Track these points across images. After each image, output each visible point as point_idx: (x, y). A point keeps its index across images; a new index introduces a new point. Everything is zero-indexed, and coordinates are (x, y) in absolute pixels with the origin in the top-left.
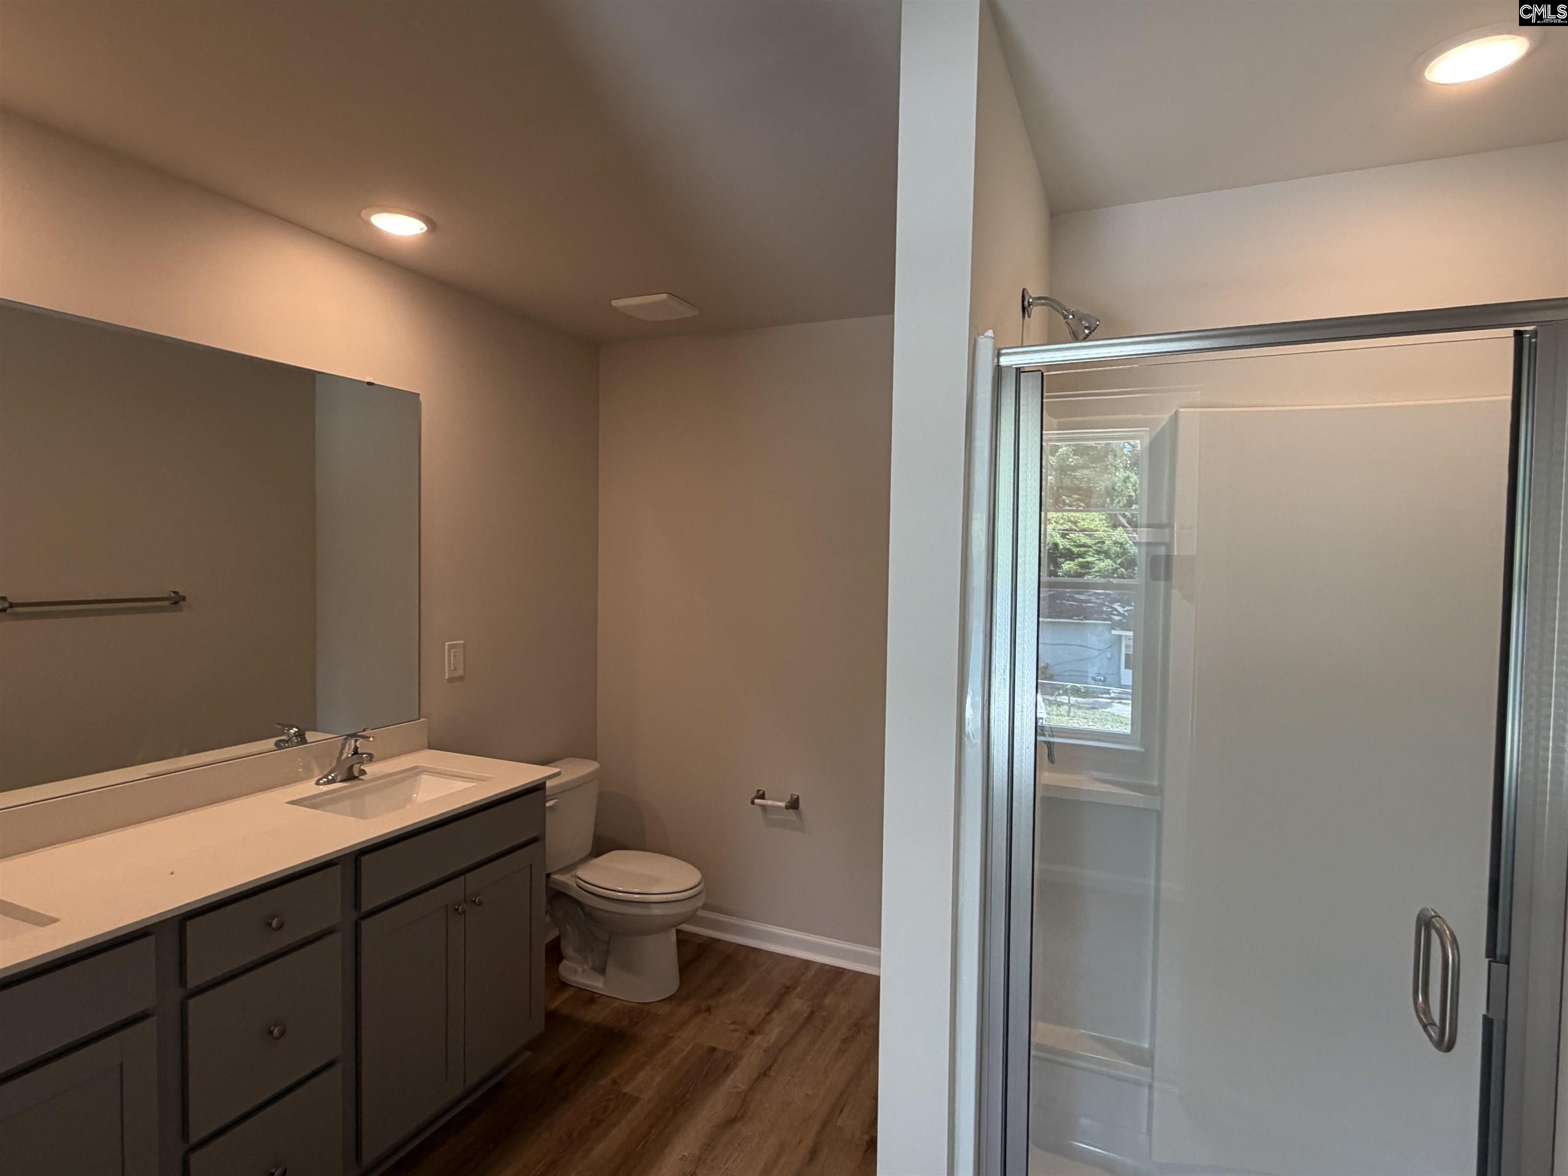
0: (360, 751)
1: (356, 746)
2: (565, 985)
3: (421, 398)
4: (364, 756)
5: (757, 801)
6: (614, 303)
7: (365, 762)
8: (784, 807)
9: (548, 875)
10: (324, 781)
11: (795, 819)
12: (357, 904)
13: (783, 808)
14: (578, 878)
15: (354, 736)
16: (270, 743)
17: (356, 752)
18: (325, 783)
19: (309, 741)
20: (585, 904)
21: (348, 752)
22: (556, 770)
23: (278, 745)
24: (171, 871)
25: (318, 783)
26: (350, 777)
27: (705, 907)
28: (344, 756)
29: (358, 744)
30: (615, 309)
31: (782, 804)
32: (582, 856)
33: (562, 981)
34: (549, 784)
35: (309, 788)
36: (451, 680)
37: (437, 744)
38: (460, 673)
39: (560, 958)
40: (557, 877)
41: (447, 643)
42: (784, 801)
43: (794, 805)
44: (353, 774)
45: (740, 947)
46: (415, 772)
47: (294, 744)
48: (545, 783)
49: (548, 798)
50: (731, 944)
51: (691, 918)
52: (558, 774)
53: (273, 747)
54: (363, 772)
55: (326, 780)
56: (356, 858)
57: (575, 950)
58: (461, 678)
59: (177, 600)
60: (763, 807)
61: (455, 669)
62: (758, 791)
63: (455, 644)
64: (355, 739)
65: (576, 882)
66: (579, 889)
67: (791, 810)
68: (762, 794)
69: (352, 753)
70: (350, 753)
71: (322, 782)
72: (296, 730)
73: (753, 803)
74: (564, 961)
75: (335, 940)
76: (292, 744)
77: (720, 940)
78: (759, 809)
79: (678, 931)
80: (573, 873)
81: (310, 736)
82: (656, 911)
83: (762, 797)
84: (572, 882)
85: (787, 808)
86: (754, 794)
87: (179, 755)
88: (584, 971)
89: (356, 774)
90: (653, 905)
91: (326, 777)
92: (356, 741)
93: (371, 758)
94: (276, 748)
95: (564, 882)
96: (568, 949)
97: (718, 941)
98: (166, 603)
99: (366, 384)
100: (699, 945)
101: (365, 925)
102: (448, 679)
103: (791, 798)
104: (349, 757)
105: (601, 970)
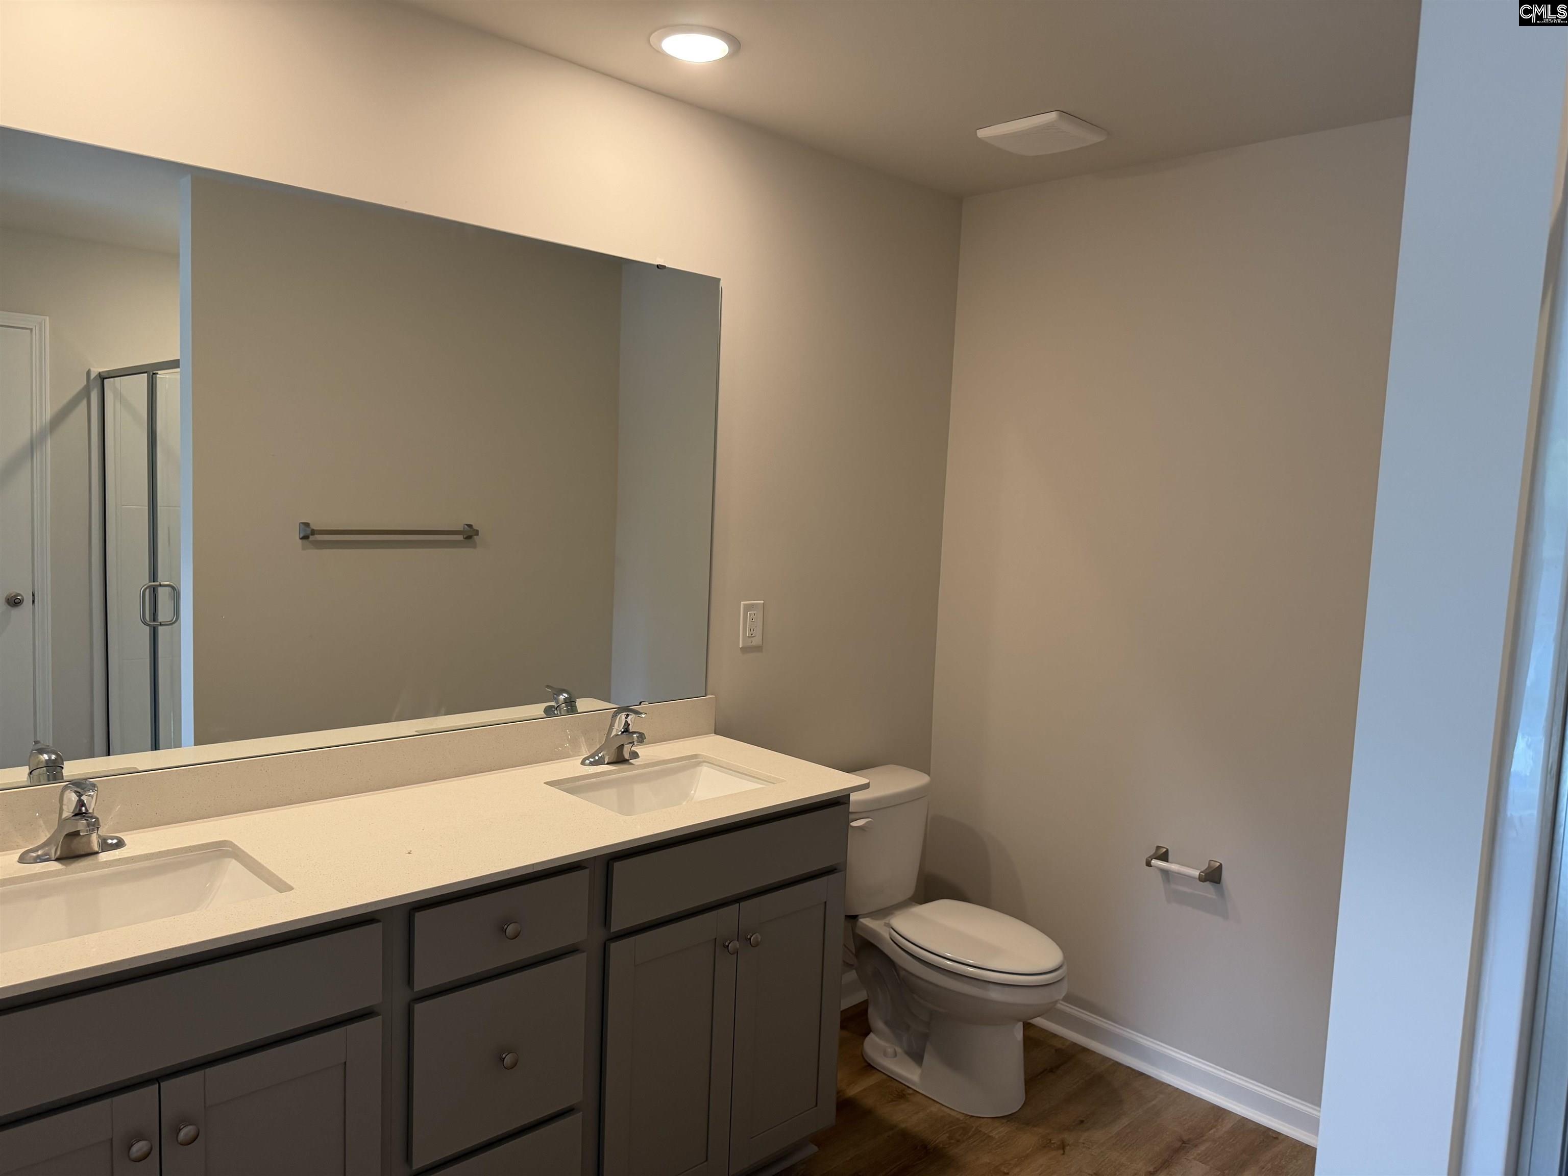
0: (631, 729)
1: (626, 722)
2: (869, 1067)
3: (722, 284)
4: (635, 736)
5: (1154, 862)
6: (982, 133)
7: (635, 743)
8: (1198, 877)
9: (853, 918)
10: (590, 761)
11: (1214, 897)
12: (606, 920)
13: (1194, 878)
14: (893, 929)
15: (627, 710)
16: (538, 709)
17: (626, 730)
18: (592, 764)
19: (579, 711)
20: (900, 967)
21: (618, 727)
22: (864, 781)
23: (549, 712)
24: (409, 850)
25: (583, 763)
26: (620, 760)
27: (1068, 999)
28: (614, 733)
29: (629, 720)
30: (981, 141)
31: (1196, 873)
32: (901, 898)
33: (866, 1061)
34: (854, 797)
35: (572, 767)
36: (745, 650)
37: (724, 729)
38: (757, 641)
39: (866, 1031)
40: (866, 921)
41: (742, 602)
42: (1199, 870)
43: (1213, 876)
44: (623, 756)
45: (1117, 1065)
46: (694, 761)
47: (563, 713)
48: (848, 796)
49: (851, 817)
50: (1105, 1059)
51: (1049, 1011)
52: (866, 787)
53: (542, 714)
54: (635, 755)
55: (592, 760)
56: (608, 864)
57: (886, 1023)
58: (758, 649)
59: (469, 535)
60: (1165, 873)
61: (752, 636)
62: (1158, 848)
63: (753, 605)
64: (626, 713)
65: (890, 934)
66: (891, 941)
67: (1207, 883)
68: (1165, 851)
69: (623, 730)
70: (621, 730)
71: (588, 762)
72: (566, 696)
73: (1149, 864)
74: (872, 1035)
75: (578, 962)
76: (560, 712)
77: (1088, 1050)
78: (1159, 874)
79: (1027, 1026)
80: (886, 920)
81: (583, 704)
82: (995, 995)
83: (1164, 857)
84: (885, 933)
85: (1202, 879)
86: (1153, 851)
87: (436, 714)
88: (895, 1055)
89: (627, 756)
90: (991, 986)
91: (592, 756)
92: (627, 715)
93: (642, 738)
94: (545, 716)
95: (872, 929)
96: (877, 1021)
97: (1085, 1050)
98: (460, 537)
99: (656, 267)
100: (1058, 1051)
101: (615, 948)
102: (741, 648)
103: (1209, 866)
104: (618, 735)
105: (917, 1057)
